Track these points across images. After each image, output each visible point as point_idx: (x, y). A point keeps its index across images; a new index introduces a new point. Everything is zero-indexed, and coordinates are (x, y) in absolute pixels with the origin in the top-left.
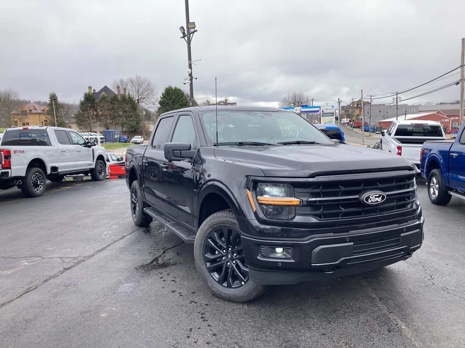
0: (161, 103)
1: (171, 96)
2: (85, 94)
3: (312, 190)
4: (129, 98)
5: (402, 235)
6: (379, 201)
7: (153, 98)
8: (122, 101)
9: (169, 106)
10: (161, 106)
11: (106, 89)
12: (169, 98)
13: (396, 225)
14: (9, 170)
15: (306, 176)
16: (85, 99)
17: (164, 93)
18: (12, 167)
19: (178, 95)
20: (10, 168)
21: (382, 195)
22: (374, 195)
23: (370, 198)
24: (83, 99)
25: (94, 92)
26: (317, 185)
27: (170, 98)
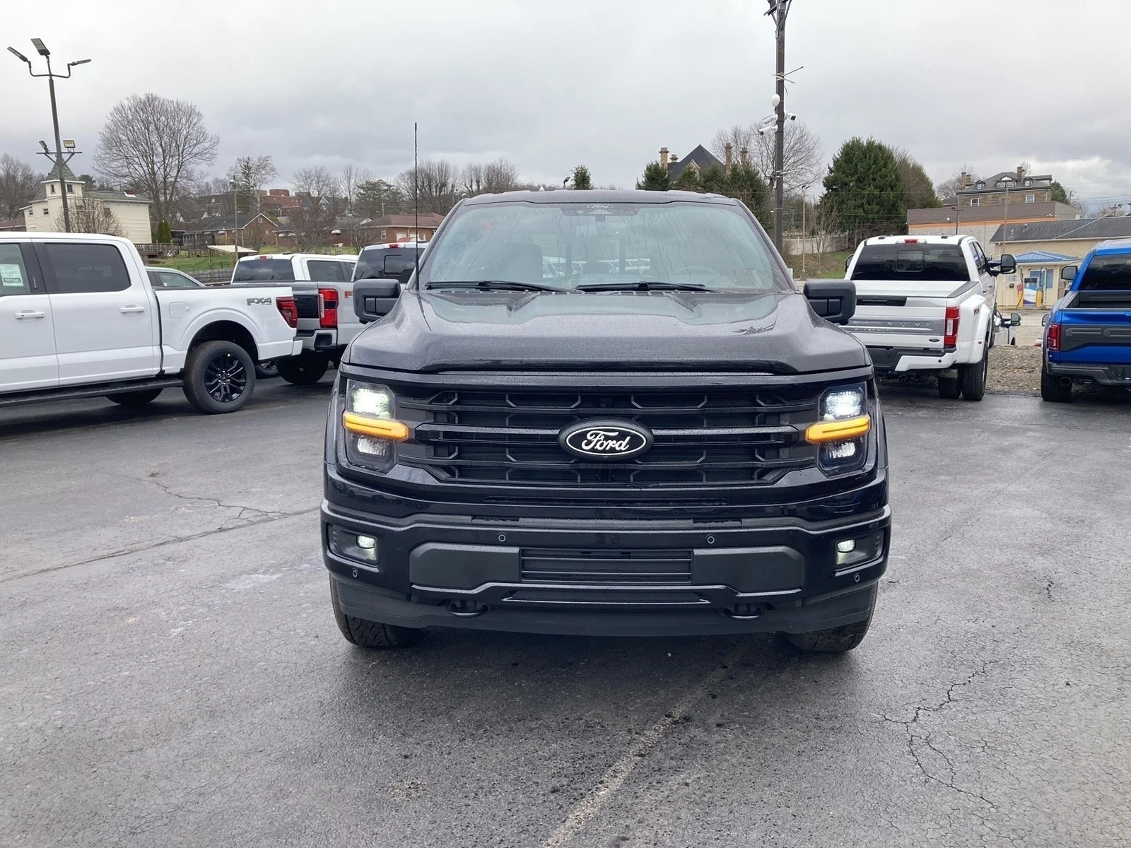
0: (828, 184)
1: (856, 165)
2: (648, 168)
3: (430, 403)
4: (748, 172)
5: (697, 552)
6: (621, 451)
7: (810, 171)
8: (731, 182)
9: (849, 191)
10: (827, 190)
11: (699, 154)
12: (850, 170)
13: (689, 523)
14: (333, 332)
15: (415, 369)
16: (648, 178)
17: (838, 157)
18: (338, 325)
19: (875, 161)
20: (335, 327)
21: (628, 434)
22: (602, 433)
23: (586, 439)
24: (644, 179)
25: (674, 161)
26: (442, 393)
27: (853, 170)
